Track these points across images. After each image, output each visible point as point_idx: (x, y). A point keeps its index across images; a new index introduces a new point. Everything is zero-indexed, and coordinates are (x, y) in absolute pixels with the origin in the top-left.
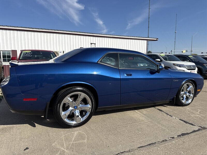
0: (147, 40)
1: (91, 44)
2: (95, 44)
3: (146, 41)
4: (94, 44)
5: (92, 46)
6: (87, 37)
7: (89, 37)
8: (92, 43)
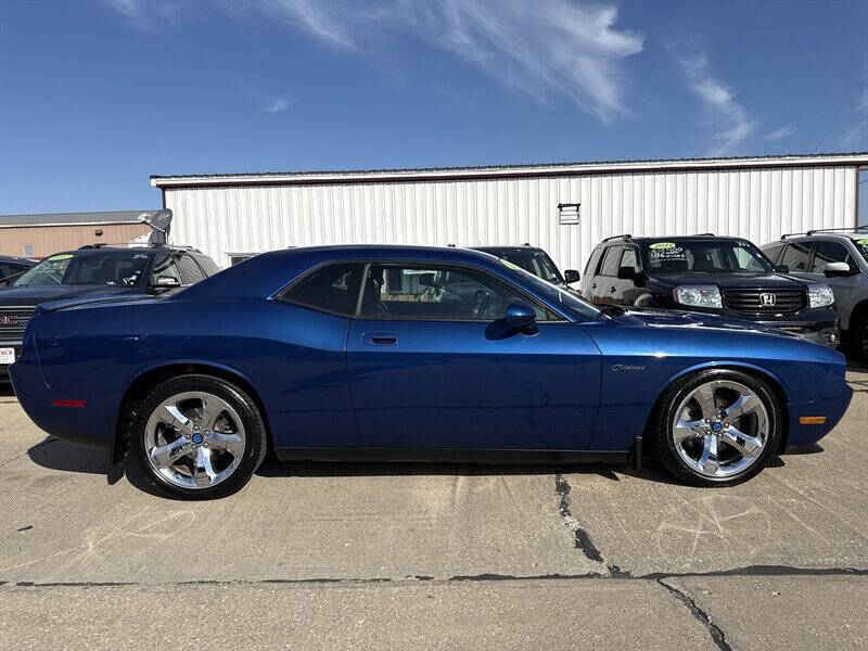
0: (857, 165)
1: (560, 206)
2: (578, 205)
3: (851, 172)
4: (575, 208)
5: (562, 218)
6: (543, 182)
7: (551, 180)
8: (563, 203)
